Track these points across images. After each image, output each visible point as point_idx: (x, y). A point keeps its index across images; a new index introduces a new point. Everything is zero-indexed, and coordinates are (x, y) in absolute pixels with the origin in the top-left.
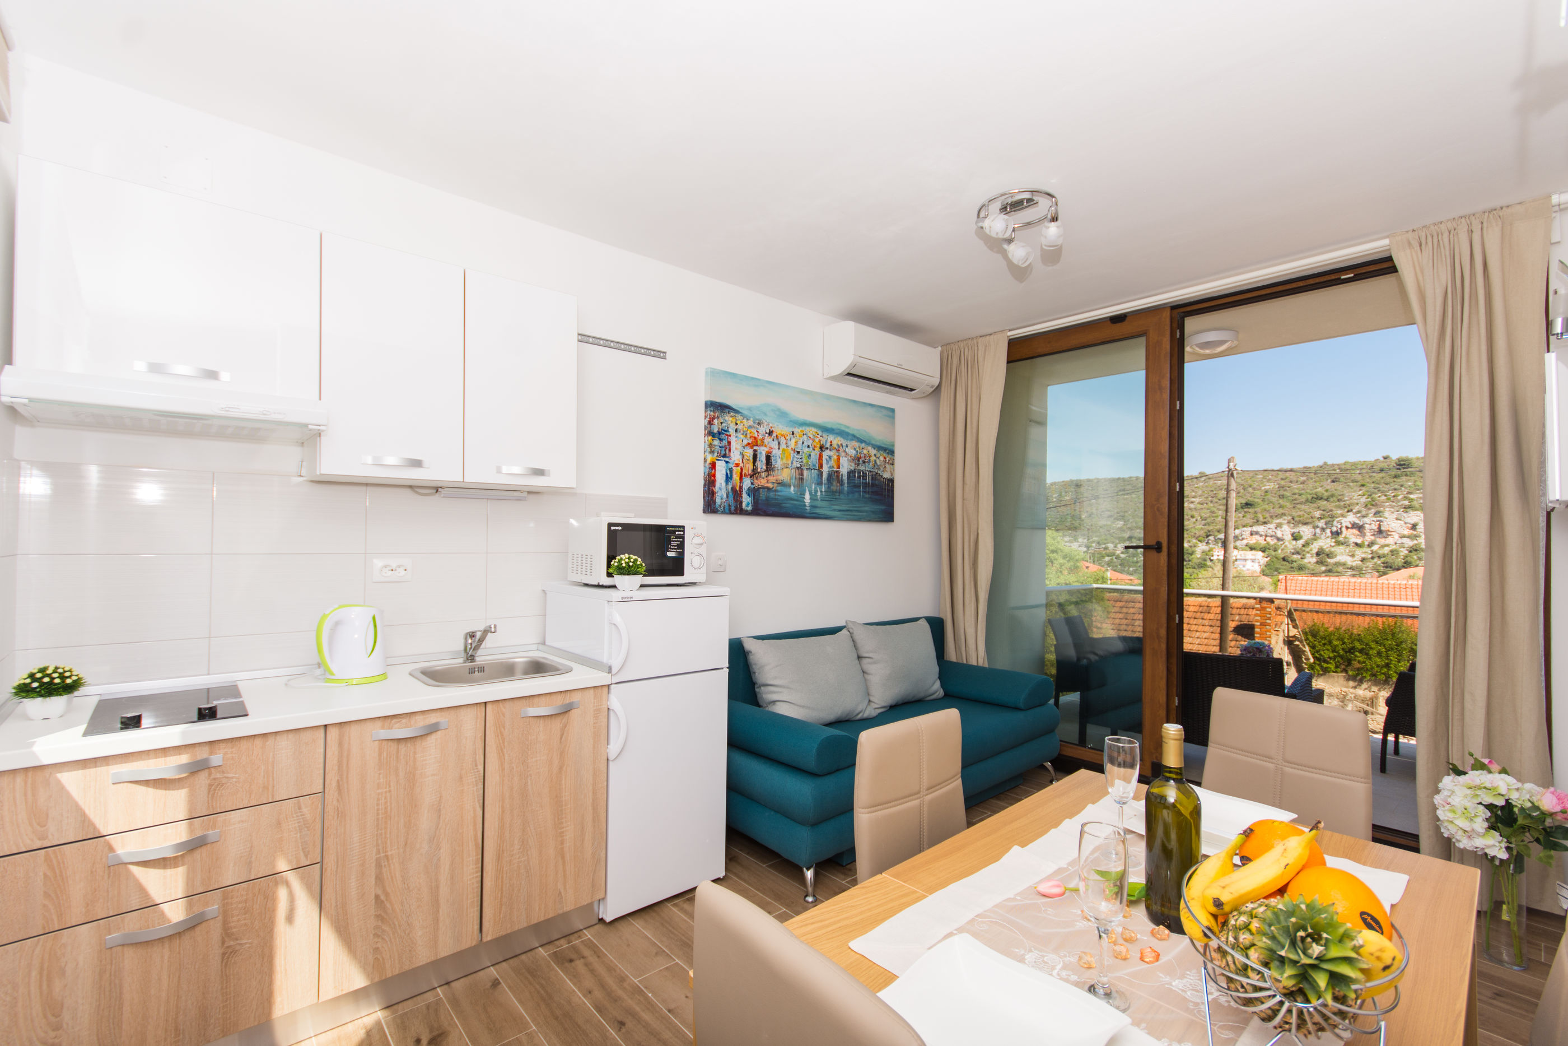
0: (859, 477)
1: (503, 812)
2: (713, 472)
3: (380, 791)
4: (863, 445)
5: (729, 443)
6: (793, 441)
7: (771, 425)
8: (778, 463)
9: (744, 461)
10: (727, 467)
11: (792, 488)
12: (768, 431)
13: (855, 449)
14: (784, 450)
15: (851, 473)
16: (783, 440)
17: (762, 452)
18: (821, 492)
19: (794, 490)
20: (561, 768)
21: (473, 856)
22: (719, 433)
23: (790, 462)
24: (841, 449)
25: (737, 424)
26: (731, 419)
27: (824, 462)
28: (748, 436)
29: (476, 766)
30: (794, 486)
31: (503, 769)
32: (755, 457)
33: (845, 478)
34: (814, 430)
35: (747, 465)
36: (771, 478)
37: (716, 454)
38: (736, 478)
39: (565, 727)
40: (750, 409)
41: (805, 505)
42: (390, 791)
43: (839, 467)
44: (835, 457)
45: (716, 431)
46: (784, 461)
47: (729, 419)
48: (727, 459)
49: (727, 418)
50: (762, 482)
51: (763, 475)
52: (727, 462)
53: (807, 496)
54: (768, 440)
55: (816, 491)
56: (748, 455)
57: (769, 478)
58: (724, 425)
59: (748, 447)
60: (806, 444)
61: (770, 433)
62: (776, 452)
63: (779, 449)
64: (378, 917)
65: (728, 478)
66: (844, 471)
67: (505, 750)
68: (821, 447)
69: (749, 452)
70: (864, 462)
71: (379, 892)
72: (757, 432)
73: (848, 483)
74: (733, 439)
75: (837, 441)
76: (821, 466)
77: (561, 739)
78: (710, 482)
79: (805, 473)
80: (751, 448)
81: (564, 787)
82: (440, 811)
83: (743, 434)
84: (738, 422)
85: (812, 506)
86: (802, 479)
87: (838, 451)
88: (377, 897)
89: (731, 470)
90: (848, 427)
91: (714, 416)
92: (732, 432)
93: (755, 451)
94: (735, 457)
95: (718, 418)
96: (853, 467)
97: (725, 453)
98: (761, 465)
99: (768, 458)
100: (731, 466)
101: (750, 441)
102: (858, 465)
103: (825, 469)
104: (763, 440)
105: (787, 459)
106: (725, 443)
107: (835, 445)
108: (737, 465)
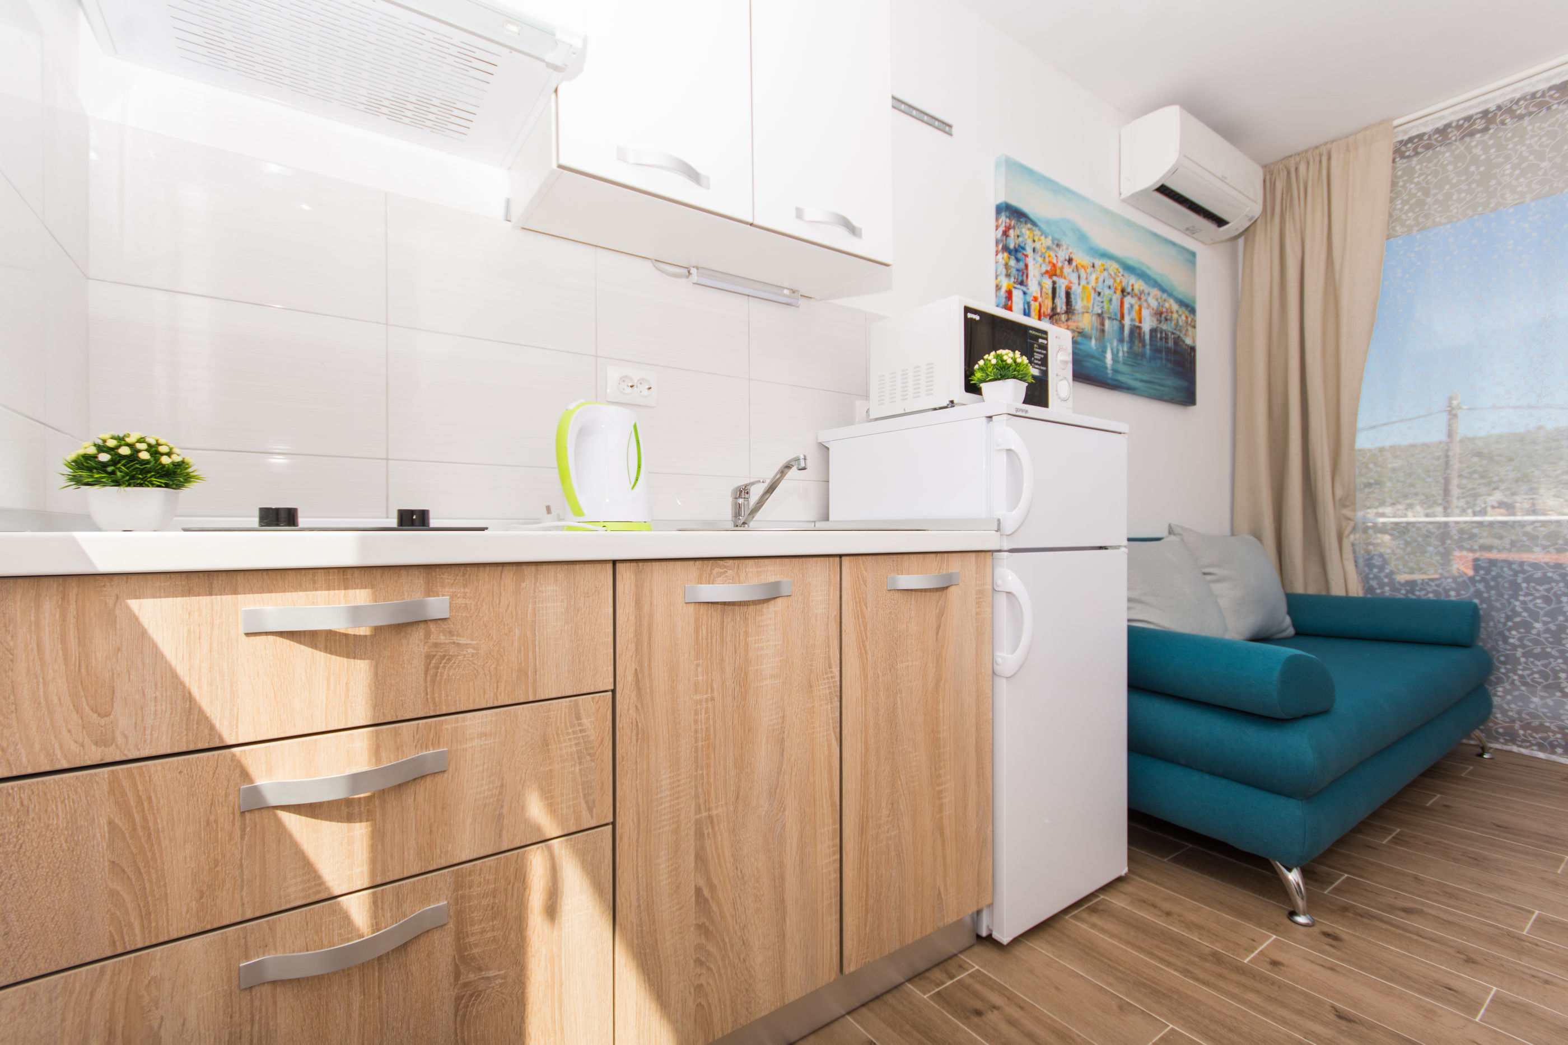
0: (1161, 339)
1: (867, 750)
2: (1010, 303)
3: (698, 697)
4: (1165, 296)
5: (1026, 266)
6: (1093, 278)
7: (1070, 250)
8: (1078, 305)
9: (1043, 294)
10: (1025, 300)
11: (1093, 342)
12: (1067, 258)
13: (1157, 300)
14: (1084, 287)
15: (1153, 331)
16: (1082, 272)
17: (1062, 285)
18: (1123, 351)
19: (1096, 345)
20: (937, 684)
21: (827, 828)
22: (1016, 251)
23: (1090, 305)
24: (1143, 298)
25: (1034, 241)
26: (1028, 232)
27: (1126, 311)
28: (1047, 260)
29: (830, 667)
30: (1096, 339)
31: (866, 677)
32: (1054, 290)
33: (1147, 337)
34: (1115, 265)
35: (1046, 301)
37: (1012, 280)
39: (942, 616)
40: (1048, 222)
41: (1106, 368)
42: (713, 699)
43: (1140, 322)
44: (1136, 307)
45: (1012, 246)
46: (1085, 303)
47: (1025, 230)
48: (1024, 289)
49: (1024, 230)
52: (1025, 293)
53: (1109, 356)
54: (1067, 270)
55: (1118, 351)
56: (1047, 287)
57: (1070, 323)
58: (1020, 239)
59: (1047, 276)
60: (1107, 283)
61: (1070, 261)
62: (1076, 289)
63: (1079, 284)
64: (701, 927)
66: (1146, 327)
67: (867, 644)
68: (1123, 291)
69: (1048, 283)
70: (1166, 320)
71: (702, 883)
72: (1056, 256)
73: (1151, 345)
74: (1030, 261)
75: (1139, 285)
76: (1122, 317)
77: (937, 633)
79: (1107, 322)
80: (1050, 277)
81: (942, 715)
82: (783, 740)
83: (1041, 256)
84: (1036, 239)
86: (1103, 331)
87: (1140, 299)
88: (698, 891)
89: (1029, 304)
90: (1150, 268)
91: (1010, 225)
92: (1029, 251)
93: (1054, 283)
94: (1033, 288)
95: (1014, 228)
96: (1155, 324)
97: (1022, 280)
98: (1061, 305)
99: (1068, 295)
100: (1029, 299)
101: (1049, 268)
102: (1160, 322)
103: (1127, 322)
104: (1062, 268)
105: (1088, 301)
106: (1021, 265)
107: (1136, 291)
108: (1035, 299)
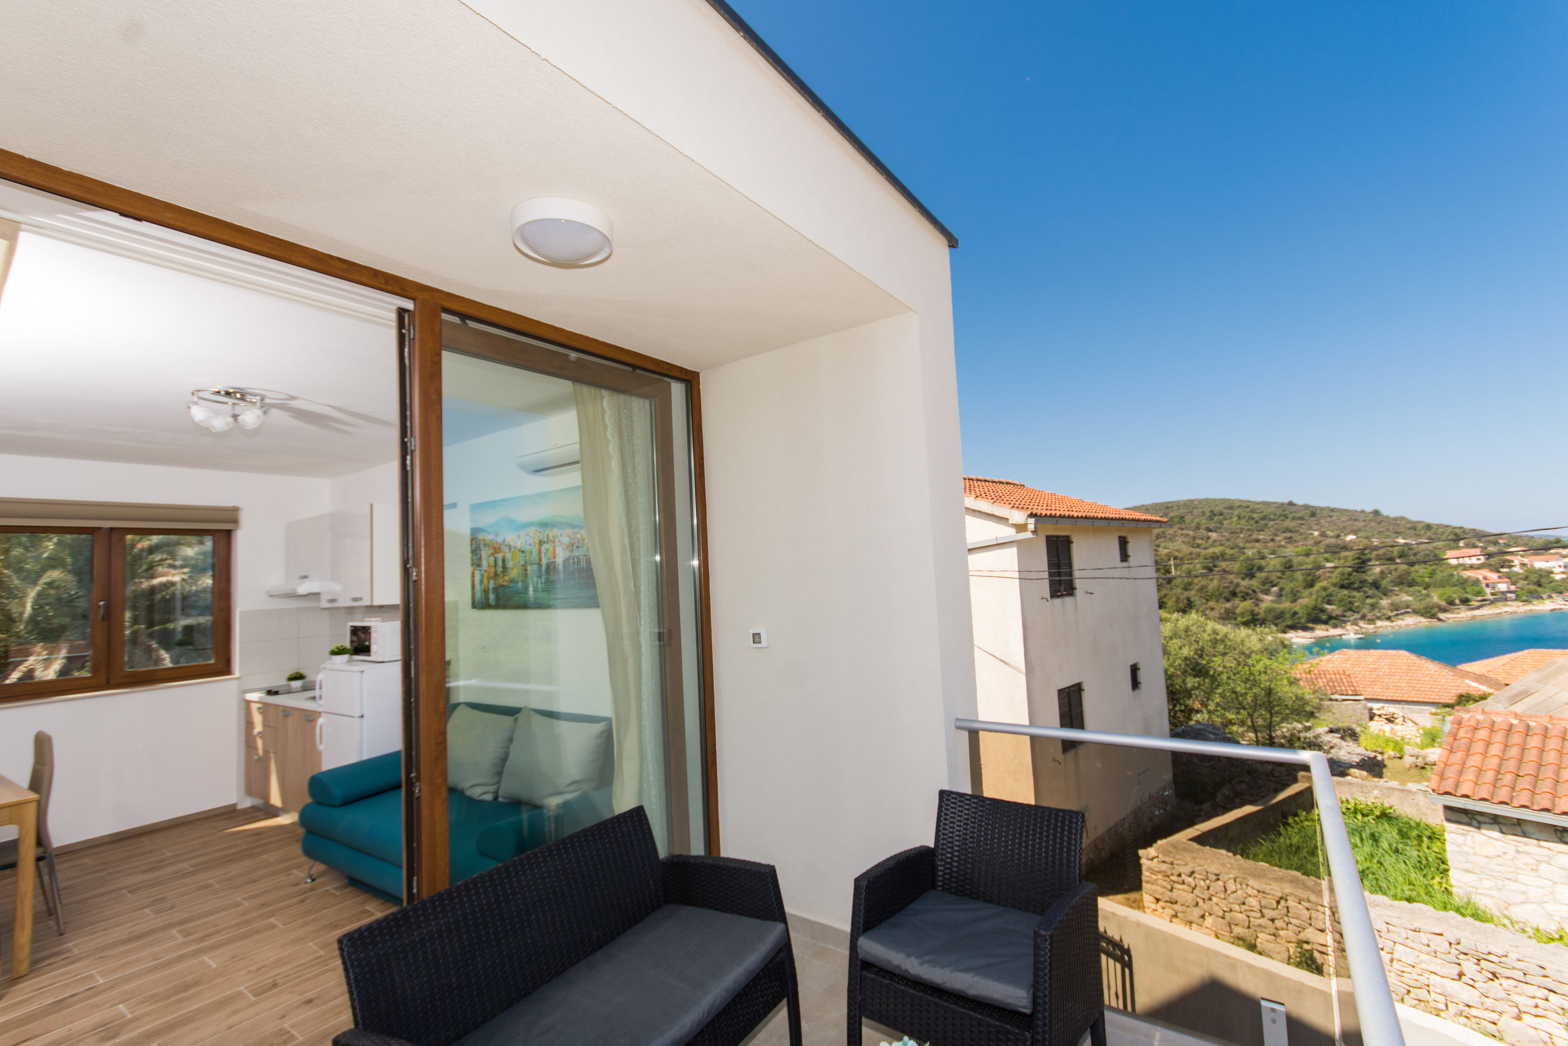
0: (574, 563)
4: (576, 530)
8: (510, 564)
9: (489, 567)
10: (480, 574)
11: (520, 583)
13: (569, 536)
14: (513, 552)
15: (566, 561)
17: (500, 556)
18: (542, 583)
19: (521, 585)
22: (476, 550)
23: (517, 562)
24: (556, 540)
25: (484, 540)
26: (481, 537)
27: (543, 555)
28: (491, 547)
30: (521, 581)
32: (495, 562)
33: (561, 567)
34: (533, 528)
35: (491, 570)
36: (507, 578)
37: (474, 566)
38: (486, 581)
40: (491, 526)
41: (529, 597)
43: (555, 558)
44: (552, 549)
45: (474, 549)
46: (514, 561)
48: (481, 568)
50: (501, 581)
51: (501, 575)
52: (480, 570)
53: (531, 589)
54: (503, 546)
55: (537, 583)
56: (492, 562)
57: (505, 577)
58: (477, 543)
59: (492, 556)
60: (528, 543)
62: (508, 555)
65: (481, 582)
66: (560, 560)
68: (540, 543)
69: (492, 559)
70: (578, 547)
72: (496, 542)
73: (564, 571)
74: (483, 553)
75: (551, 533)
76: (540, 560)
78: (473, 587)
79: (529, 568)
83: (488, 547)
85: (536, 598)
86: (526, 575)
87: (554, 542)
89: (482, 576)
90: (563, 516)
92: (482, 547)
93: (495, 558)
94: (484, 565)
96: (567, 554)
97: (479, 565)
98: (499, 569)
99: (504, 561)
100: (483, 572)
101: (492, 551)
102: (572, 551)
103: (544, 562)
105: (516, 559)
107: (551, 538)
108: (486, 571)
